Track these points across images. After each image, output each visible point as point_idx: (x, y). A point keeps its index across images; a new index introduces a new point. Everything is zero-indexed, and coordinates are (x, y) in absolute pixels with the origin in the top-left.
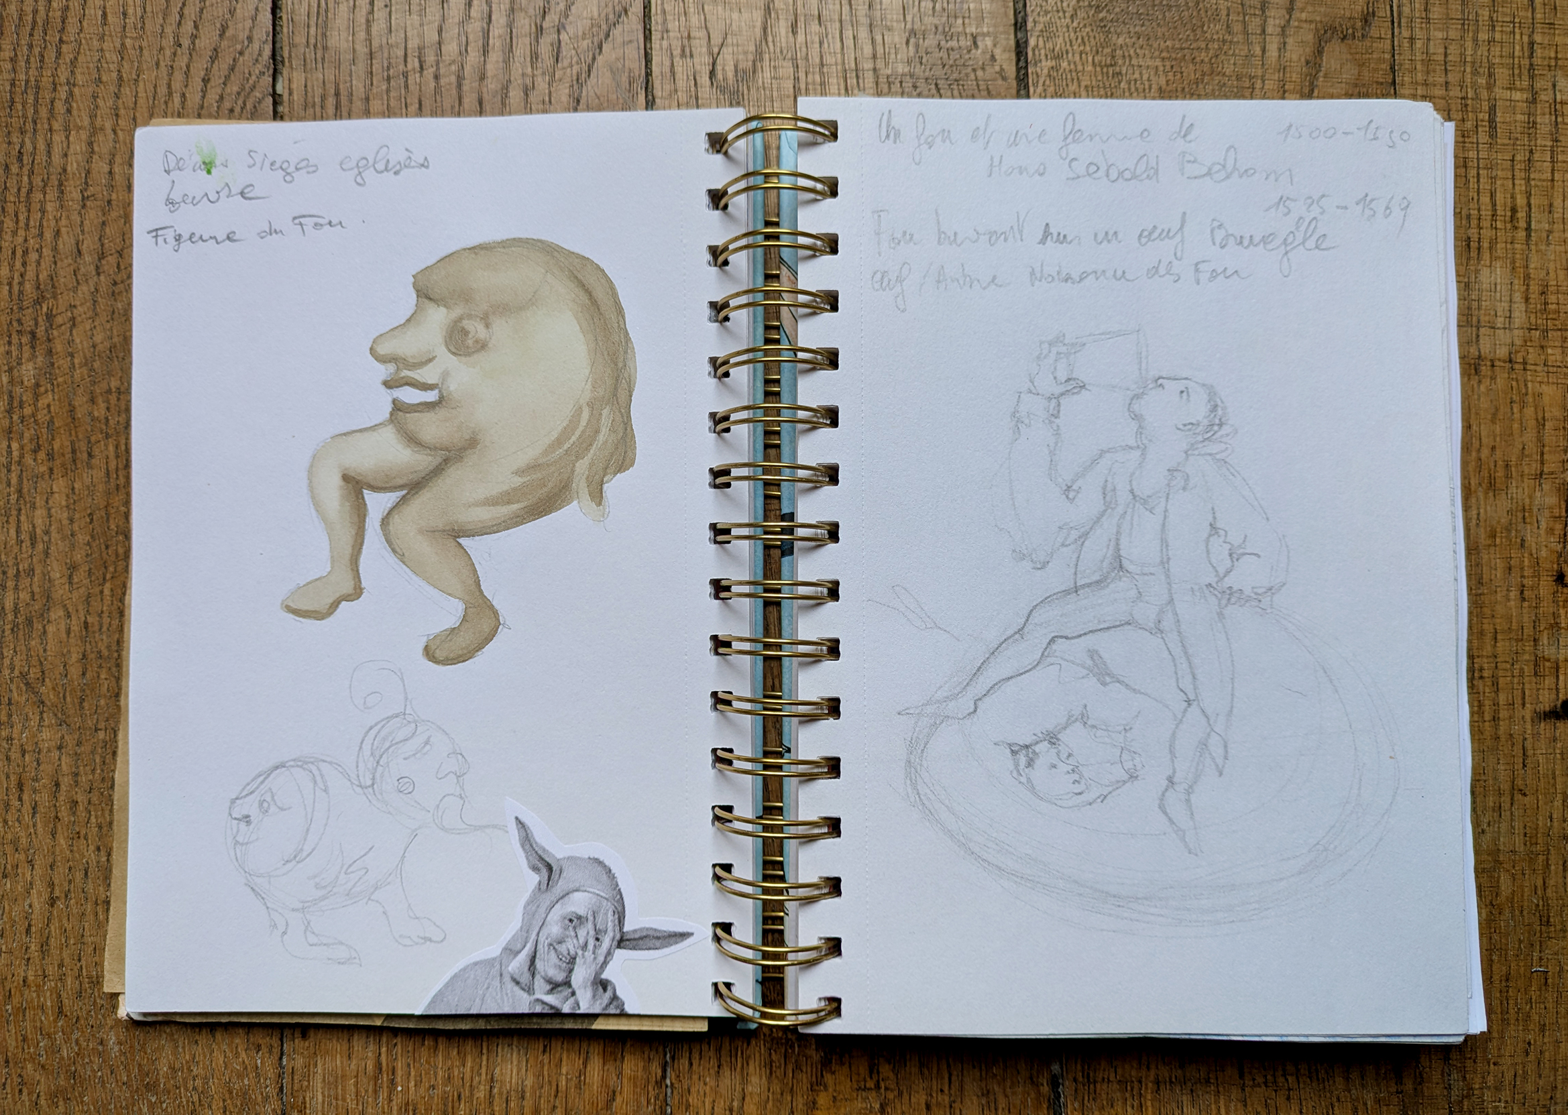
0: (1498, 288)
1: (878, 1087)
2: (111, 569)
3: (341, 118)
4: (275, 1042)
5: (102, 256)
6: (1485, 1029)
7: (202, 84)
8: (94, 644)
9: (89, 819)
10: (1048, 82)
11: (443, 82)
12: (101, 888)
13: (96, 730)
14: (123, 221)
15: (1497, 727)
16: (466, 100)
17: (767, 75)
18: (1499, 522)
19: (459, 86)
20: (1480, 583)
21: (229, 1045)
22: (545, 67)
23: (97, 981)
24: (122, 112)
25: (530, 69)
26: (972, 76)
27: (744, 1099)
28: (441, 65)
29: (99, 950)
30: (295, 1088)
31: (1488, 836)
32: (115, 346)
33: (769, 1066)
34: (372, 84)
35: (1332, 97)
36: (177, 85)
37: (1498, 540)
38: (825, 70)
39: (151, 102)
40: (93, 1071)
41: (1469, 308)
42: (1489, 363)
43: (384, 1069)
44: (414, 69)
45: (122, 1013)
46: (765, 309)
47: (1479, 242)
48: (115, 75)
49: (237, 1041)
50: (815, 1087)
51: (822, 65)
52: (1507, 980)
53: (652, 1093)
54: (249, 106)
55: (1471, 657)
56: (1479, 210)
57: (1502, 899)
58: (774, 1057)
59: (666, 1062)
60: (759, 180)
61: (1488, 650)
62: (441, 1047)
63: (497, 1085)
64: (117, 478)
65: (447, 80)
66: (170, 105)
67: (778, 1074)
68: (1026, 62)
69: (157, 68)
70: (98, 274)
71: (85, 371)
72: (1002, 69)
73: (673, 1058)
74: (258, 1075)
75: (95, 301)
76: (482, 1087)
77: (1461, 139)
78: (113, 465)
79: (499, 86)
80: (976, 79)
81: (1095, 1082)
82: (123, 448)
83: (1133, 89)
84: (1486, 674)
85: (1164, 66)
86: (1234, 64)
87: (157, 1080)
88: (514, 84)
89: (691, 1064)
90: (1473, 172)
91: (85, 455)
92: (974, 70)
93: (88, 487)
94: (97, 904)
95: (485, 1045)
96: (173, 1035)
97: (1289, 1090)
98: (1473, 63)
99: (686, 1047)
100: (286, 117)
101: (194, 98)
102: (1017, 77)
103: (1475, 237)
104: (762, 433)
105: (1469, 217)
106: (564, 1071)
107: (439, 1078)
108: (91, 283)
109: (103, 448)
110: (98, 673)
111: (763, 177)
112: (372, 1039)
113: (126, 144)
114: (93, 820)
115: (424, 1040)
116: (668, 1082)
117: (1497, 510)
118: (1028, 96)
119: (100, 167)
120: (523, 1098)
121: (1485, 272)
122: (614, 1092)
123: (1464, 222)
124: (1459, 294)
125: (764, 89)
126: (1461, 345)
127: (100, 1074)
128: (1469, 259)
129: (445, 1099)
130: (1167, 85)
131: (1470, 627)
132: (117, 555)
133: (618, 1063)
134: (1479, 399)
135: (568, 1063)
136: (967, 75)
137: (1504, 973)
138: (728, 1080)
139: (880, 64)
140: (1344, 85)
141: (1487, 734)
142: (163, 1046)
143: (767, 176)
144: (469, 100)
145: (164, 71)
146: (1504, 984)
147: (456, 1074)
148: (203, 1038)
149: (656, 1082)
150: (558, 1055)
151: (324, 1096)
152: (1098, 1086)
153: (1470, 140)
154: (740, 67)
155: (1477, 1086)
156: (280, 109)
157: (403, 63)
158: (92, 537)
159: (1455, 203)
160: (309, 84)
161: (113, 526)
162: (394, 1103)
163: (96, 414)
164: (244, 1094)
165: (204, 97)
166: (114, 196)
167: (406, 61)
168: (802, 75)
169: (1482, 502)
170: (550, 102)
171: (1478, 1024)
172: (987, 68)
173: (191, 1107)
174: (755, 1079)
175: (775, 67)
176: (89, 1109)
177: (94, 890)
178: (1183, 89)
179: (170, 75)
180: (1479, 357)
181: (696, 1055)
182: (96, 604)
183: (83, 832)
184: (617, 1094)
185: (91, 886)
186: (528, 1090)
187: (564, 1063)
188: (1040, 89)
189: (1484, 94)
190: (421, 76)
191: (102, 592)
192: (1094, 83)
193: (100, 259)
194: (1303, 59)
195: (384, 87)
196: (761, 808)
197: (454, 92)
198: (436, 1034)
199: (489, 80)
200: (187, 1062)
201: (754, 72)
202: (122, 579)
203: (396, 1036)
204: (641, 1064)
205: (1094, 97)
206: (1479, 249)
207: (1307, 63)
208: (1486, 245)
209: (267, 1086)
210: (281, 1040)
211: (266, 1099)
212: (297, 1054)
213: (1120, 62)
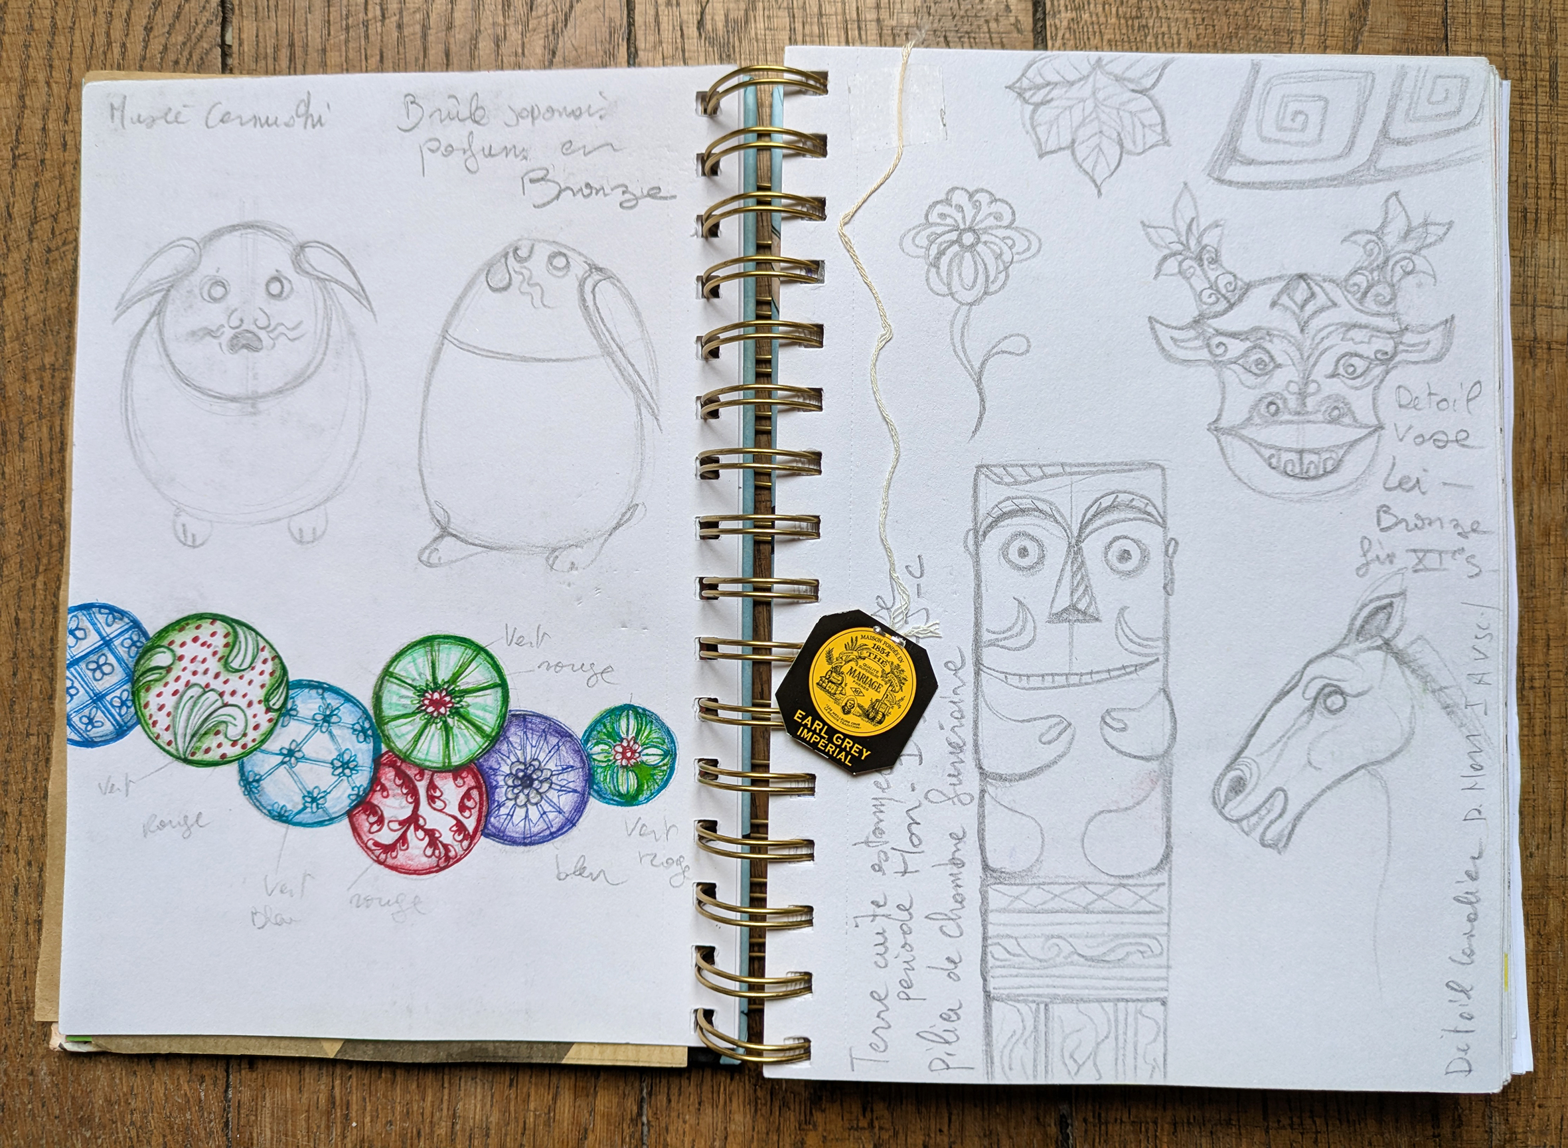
0: (1557, 264)
1: (871, 1126)
2: (45, 561)
3: (295, 73)
4: (220, 1073)
5: (35, 221)
6: (1532, 1069)
7: (143, 33)
8: (25, 642)
9: (20, 831)
10: (1067, 35)
11: (406, 32)
12: (32, 907)
13: (28, 735)
14: (58, 182)
15: (1548, 741)
16: (431, 52)
17: (761, 25)
18: (1553, 519)
19: (425, 36)
20: (1532, 585)
21: (170, 1076)
22: (517, 14)
23: (28, 1007)
24: (56, 63)
25: (501, 18)
26: (985, 29)
27: (726, 1138)
28: (405, 13)
29: (29, 973)
30: (242, 1123)
31: (1537, 860)
32: (49, 319)
33: (753, 1104)
34: (329, 34)
35: (1378, 52)
36: (117, 34)
37: (1552, 539)
38: (824, 21)
39: (88, 52)
40: (23, 1103)
41: (1525, 286)
42: (1545, 346)
43: (338, 1103)
44: (375, 18)
45: (56, 1042)
46: (757, 282)
47: (1536, 213)
48: (48, 22)
49: (179, 1072)
50: (804, 1126)
51: (821, 15)
52: (1555, 1016)
53: (627, 1132)
54: (195, 58)
55: (1521, 666)
56: (1537, 179)
57: (1551, 928)
58: (759, 1093)
59: (642, 1098)
60: (751, 138)
61: (1540, 657)
62: (399, 1079)
63: (460, 1122)
64: (51, 463)
65: (411, 30)
66: (109, 55)
67: (763, 1111)
68: (1044, 13)
69: (95, 15)
70: (31, 240)
71: (16, 345)
72: (1017, 21)
73: (650, 1094)
74: (201, 1109)
75: (27, 270)
76: (443, 1124)
77: (1518, 101)
78: (46, 448)
79: (468, 36)
80: (989, 31)
81: (1107, 1123)
82: (58, 429)
83: (1160, 44)
84: (1537, 684)
85: (1195, 18)
86: (1272, 17)
87: (92, 1113)
88: (485, 34)
89: (669, 1101)
90: (1531, 137)
91: (17, 438)
92: (987, 22)
93: (20, 472)
94: (27, 923)
95: (446, 1078)
96: (109, 1065)
97: (1317, 1132)
98: (1533, 17)
99: (664, 1082)
100: (235, 70)
101: (135, 48)
102: (1034, 30)
103: (1532, 208)
104: (753, 418)
105: (1525, 186)
106: (532, 1106)
107: (397, 1113)
108: (24, 249)
109: (36, 429)
110: (30, 674)
111: (755, 135)
112: (324, 1071)
113: (60, 98)
114: (24, 832)
115: (380, 1072)
116: (645, 1119)
117: (1550, 505)
118: (1046, 48)
119: (33, 122)
120: (487, 1135)
121: (1543, 246)
122: (586, 1130)
123: (1520, 191)
124: (1513, 271)
125: (757, 41)
126: (1514, 326)
127: (30, 1106)
128: (1525, 231)
129: (403, 1136)
130: (1198, 39)
131: (1521, 634)
132: (51, 546)
133: (591, 1098)
134: (1534, 385)
135: (537, 1097)
136: (979, 27)
137: (1551, 1008)
138: (710, 1117)
139: (884, 14)
140: (1391, 41)
141: (1537, 749)
142: (99, 1077)
143: (761, 135)
144: (435, 52)
145: (102, 19)
146: (1551, 1020)
147: (415, 1108)
148: (142, 1069)
149: (632, 1120)
150: (525, 1090)
151: (272, 1132)
152: (1110, 1127)
153: (1529, 101)
154: (731, 16)
155: (1520, 1130)
156: (230, 61)
157: (363, 10)
158: (24, 526)
159: (1510, 170)
160: (261, 34)
161: (46, 515)
162: (348, 1139)
163: (29, 393)
164: (186, 1129)
165: (146, 47)
166: (48, 155)
167: (366, 9)
168: (798, 26)
169: (1536, 498)
170: (523, 53)
171: (1524, 1063)
172: (1001, 19)
173: (128, 1143)
174: (738, 1117)
175: (769, 17)
176: (19, 1144)
177: (25, 908)
178: (1215, 44)
179: (109, 23)
180: (1535, 339)
181: (675, 1091)
182: (28, 599)
183: (13, 846)
184: (590, 1132)
185: (21, 904)
186: (493, 1127)
187: (532, 1098)
188: (1059, 42)
189: (1545, 51)
190: (383, 25)
191: (34, 586)
192: (1118, 37)
193: (32, 224)
194: (1346, 12)
195: (343, 37)
196: (748, 825)
197: (419, 43)
198: (393, 1066)
199: (457, 30)
200: (125, 1095)
201: (746, 22)
202: (56, 571)
203: (351, 1068)
204: (615, 1100)
205: (1116, 50)
206: (1536, 221)
207: (1351, 15)
208: (1544, 216)
209: (211, 1121)
210: (227, 1072)
211: (210, 1134)
212: (243, 1087)
213: (1147, 14)
